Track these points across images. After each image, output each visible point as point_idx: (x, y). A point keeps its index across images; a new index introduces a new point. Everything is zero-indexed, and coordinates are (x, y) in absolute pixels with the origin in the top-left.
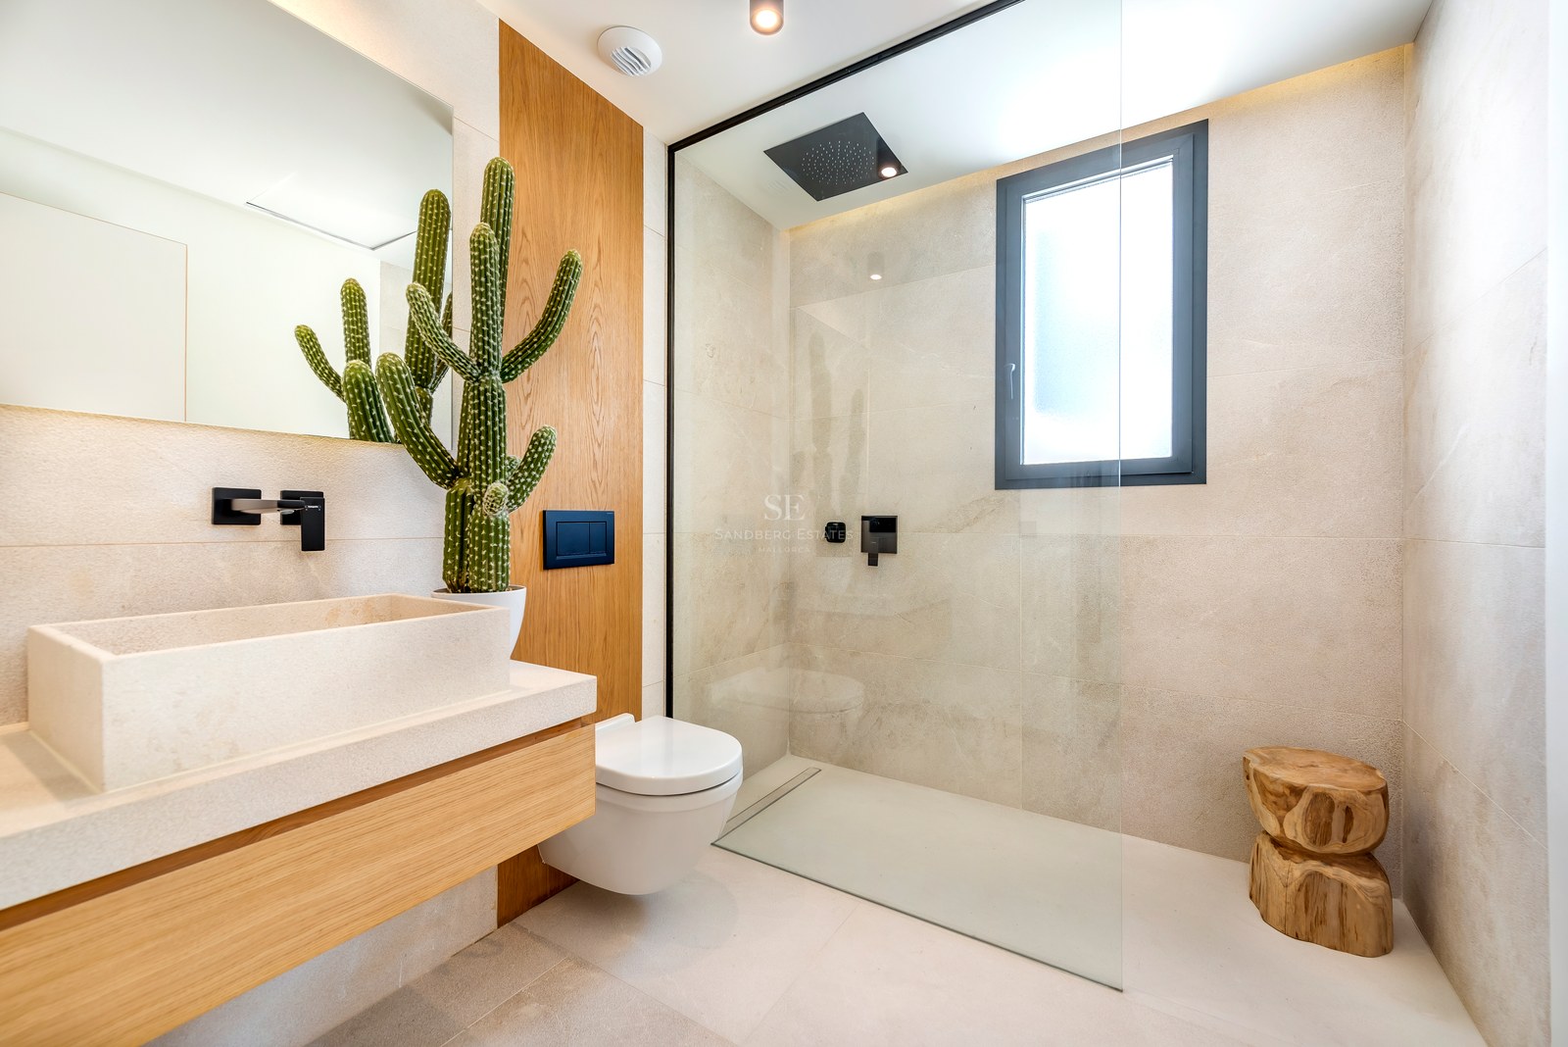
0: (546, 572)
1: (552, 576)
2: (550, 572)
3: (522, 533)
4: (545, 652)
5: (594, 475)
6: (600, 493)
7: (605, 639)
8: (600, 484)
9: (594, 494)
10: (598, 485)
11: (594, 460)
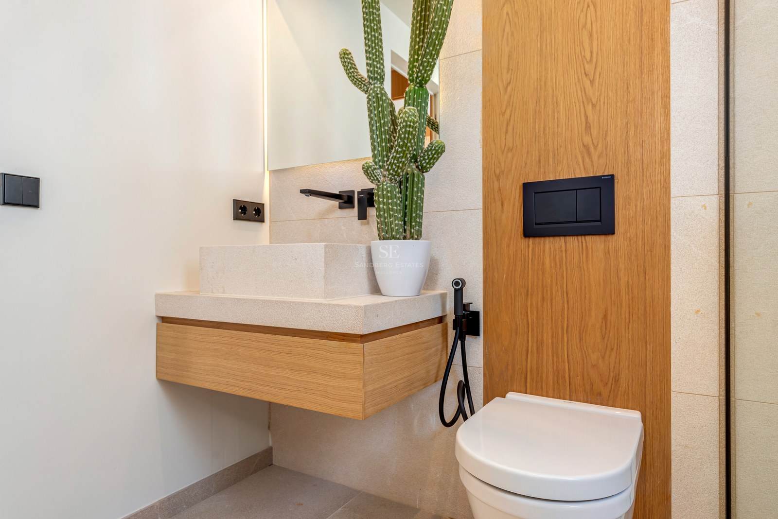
0: (527, 239)
1: (533, 243)
2: (531, 240)
3: (502, 205)
4: (527, 313)
5: (587, 139)
6: (595, 158)
7: (605, 316)
8: (596, 147)
9: (587, 159)
10: (592, 149)
11: (587, 123)
